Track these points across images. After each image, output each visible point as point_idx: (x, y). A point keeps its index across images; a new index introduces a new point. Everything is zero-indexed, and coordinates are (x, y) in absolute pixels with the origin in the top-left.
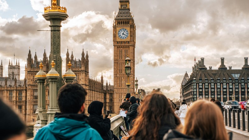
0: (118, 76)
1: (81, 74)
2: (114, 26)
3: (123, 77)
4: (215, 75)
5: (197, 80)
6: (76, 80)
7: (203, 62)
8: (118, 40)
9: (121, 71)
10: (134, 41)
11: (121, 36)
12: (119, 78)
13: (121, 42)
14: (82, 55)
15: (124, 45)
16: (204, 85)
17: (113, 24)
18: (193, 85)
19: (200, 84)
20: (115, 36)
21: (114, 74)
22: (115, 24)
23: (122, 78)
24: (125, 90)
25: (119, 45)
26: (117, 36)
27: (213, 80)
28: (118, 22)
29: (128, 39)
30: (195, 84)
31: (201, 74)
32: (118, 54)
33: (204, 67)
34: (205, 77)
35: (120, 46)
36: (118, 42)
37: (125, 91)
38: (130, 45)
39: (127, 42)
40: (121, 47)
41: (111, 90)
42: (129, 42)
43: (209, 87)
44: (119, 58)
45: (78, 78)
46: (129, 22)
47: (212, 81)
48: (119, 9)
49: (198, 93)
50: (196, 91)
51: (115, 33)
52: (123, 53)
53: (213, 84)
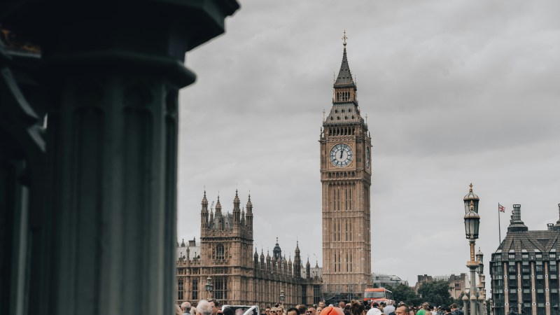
0: (332, 247)
1: (233, 244)
2: (321, 138)
3: (343, 251)
4: (544, 242)
5: (503, 254)
6: (223, 258)
7: (519, 214)
8: (331, 169)
9: (337, 237)
10: (364, 170)
11: (336, 161)
12: (333, 251)
13: (337, 173)
14: (235, 203)
15: (344, 180)
16: (519, 265)
17: (321, 136)
18: (495, 266)
19: (511, 264)
20: (324, 161)
21: (323, 243)
22: (323, 134)
23: (341, 252)
24: (347, 278)
25: (332, 181)
26: (329, 160)
27: (541, 253)
28: (330, 132)
29: (353, 168)
30: (500, 264)
31: (513, 242)
32: (332, 200)
33: (519, 225)
34: (522, 248)
35: (336, 183)
36: (330, 174)
37: (347, 281)
38: (357, 180)
39: (349, 173)
40: (338, 184)
41: (316, 277)
42: (353, 173)
43: (530, 271)
44: (332, 207)
45: (227, 253)
46: (354, 130)
47: (539, 256)
48: (334, 103)
49: (506, 284)
50: (503, 280)
51: (324, 153)
52: (343, 196)
53: (541, 263)
